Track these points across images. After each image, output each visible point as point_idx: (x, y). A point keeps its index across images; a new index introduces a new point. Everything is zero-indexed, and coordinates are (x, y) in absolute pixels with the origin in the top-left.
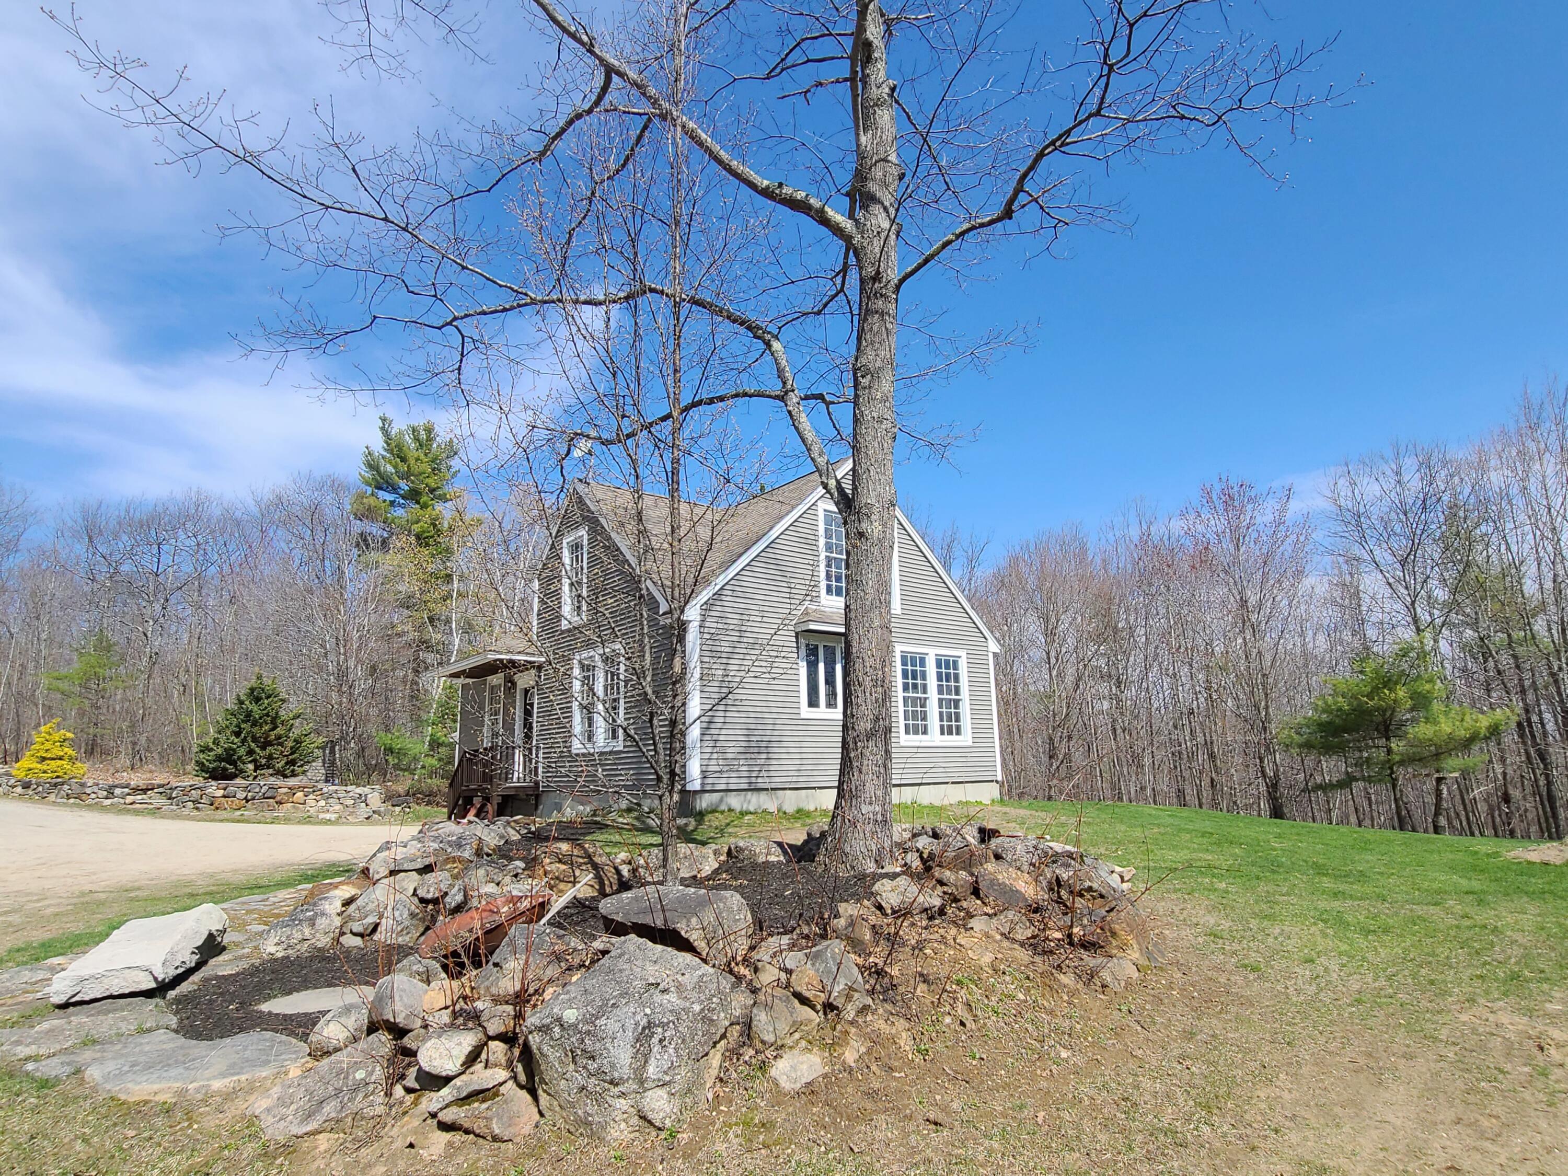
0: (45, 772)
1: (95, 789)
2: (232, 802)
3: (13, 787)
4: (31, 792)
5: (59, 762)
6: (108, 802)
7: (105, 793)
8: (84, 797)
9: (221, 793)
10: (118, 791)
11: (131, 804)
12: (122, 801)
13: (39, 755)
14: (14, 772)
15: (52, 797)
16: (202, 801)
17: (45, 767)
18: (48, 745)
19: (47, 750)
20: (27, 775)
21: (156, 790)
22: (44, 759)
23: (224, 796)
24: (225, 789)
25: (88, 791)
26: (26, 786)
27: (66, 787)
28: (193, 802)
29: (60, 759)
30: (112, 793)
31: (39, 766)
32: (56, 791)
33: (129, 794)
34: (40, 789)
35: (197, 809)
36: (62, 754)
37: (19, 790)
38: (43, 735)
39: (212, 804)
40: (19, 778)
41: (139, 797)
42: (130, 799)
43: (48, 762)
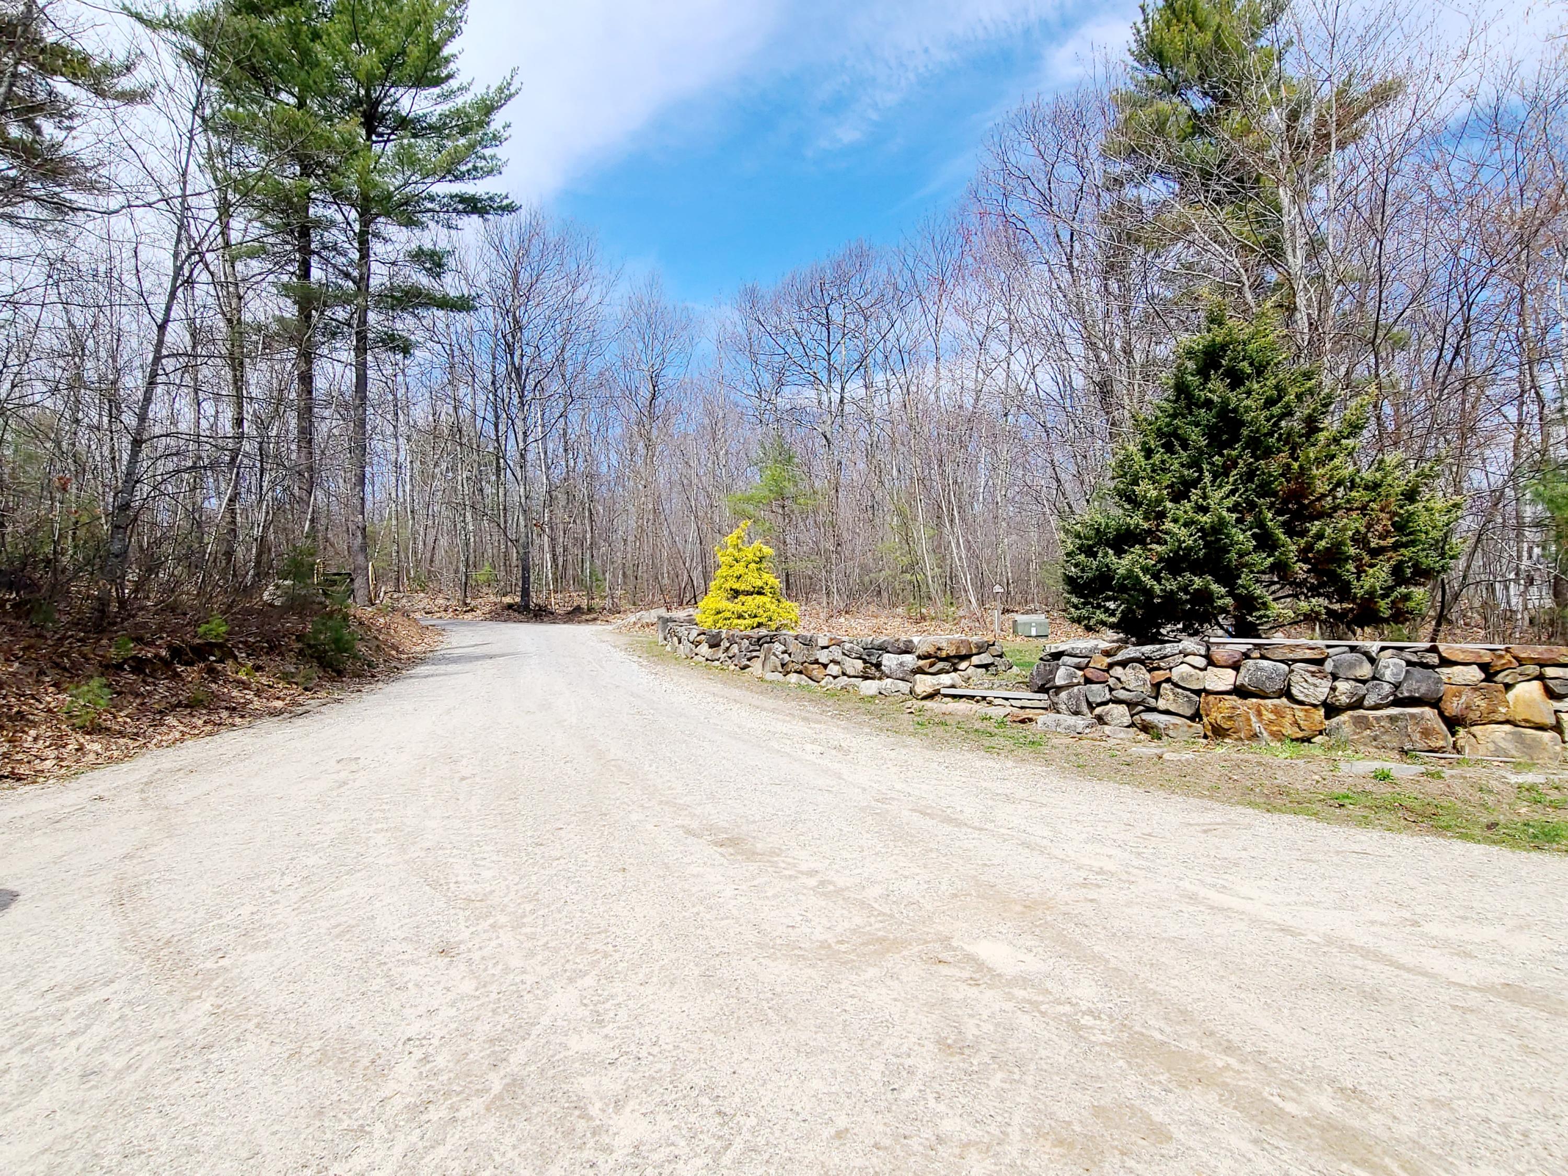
0: (740, 617)
1: (836, 652)
2: (1276, 711)
3: (697, 644)
4: (723, 656)
5: (759, 599)
6: (870, 687)
7: (859, 664)
8: (816, 671)
9: (1223, 679)
10: (889, 661)
11: (930, 697)
12: (904, 687)
13: (727, 586)
14: (698, 617)
15: (756, 665)
16: (1162, 704)
17: (739, 608)
18: (739, 569)
19: (739, 577)
20: (715, 622)
21: (975, 660)
22: (736, 593)
23: (1240, 692)
24: (1236, 667)
25: (823, 657)
26: (714, 644)
27: (778, 647)
28: (1130, 704)
29: (759, 593)
30: (878, 666)
31: (730, 606)
32: (762, 656)
33: (920, 671)
34: (735, 649)
35: (1146, 728)
36: (759, 583)
37: (704, 649)
38: (730, 550)
39: (1196, 716)
40: (705, 628)
41: (946, 679)
42: (924, 684)
43: (742, 598)
